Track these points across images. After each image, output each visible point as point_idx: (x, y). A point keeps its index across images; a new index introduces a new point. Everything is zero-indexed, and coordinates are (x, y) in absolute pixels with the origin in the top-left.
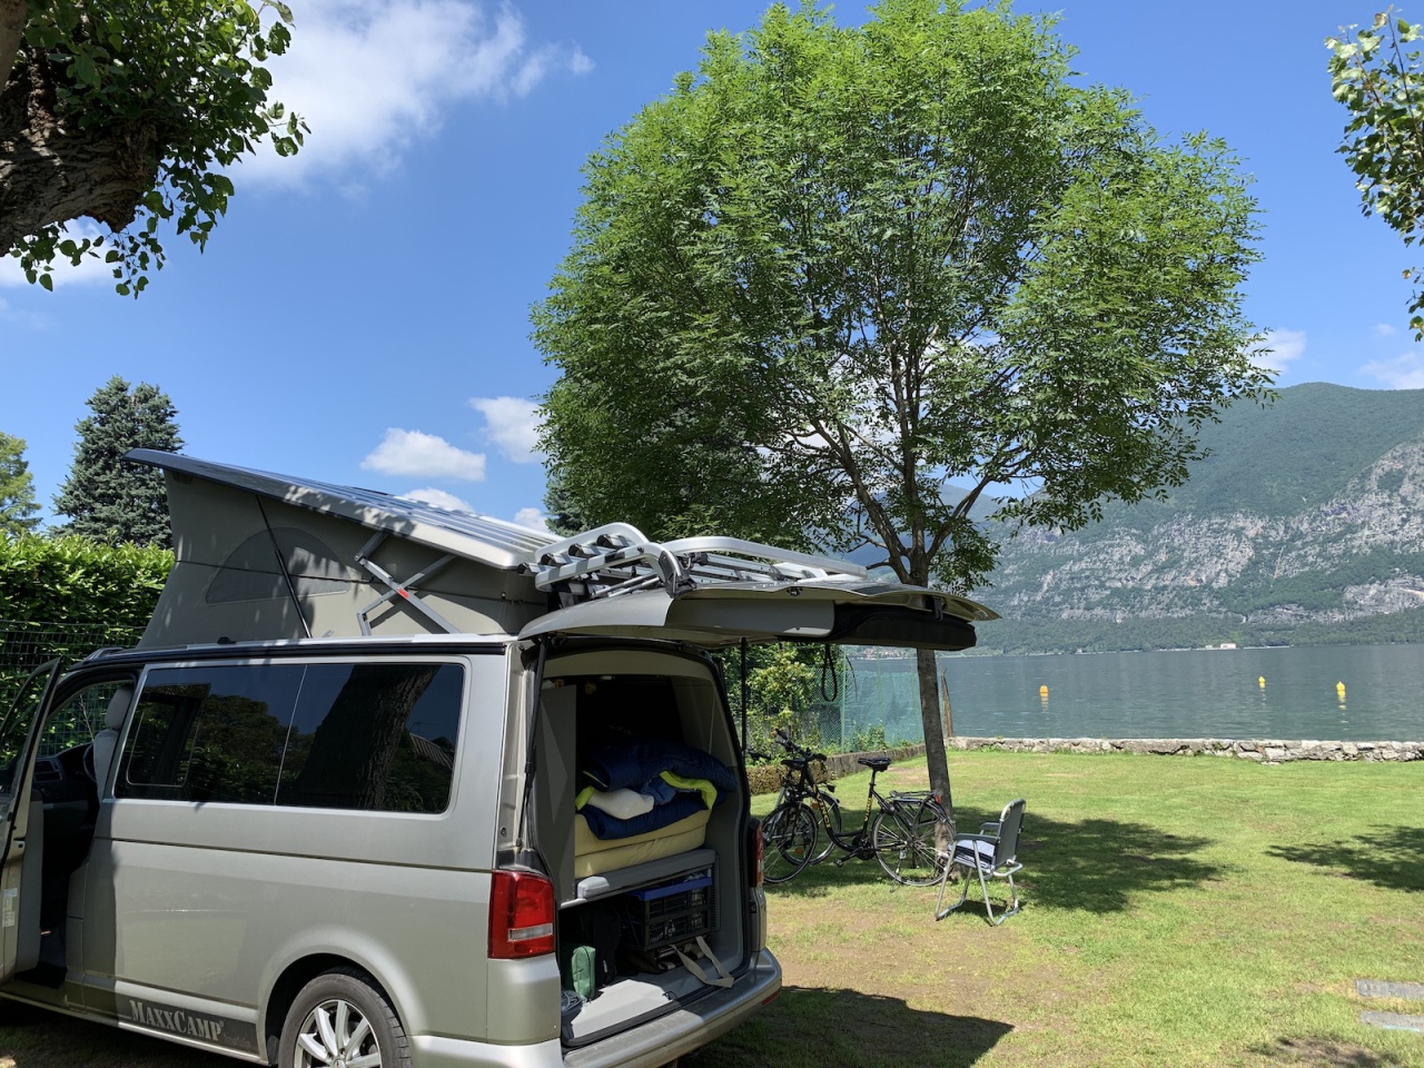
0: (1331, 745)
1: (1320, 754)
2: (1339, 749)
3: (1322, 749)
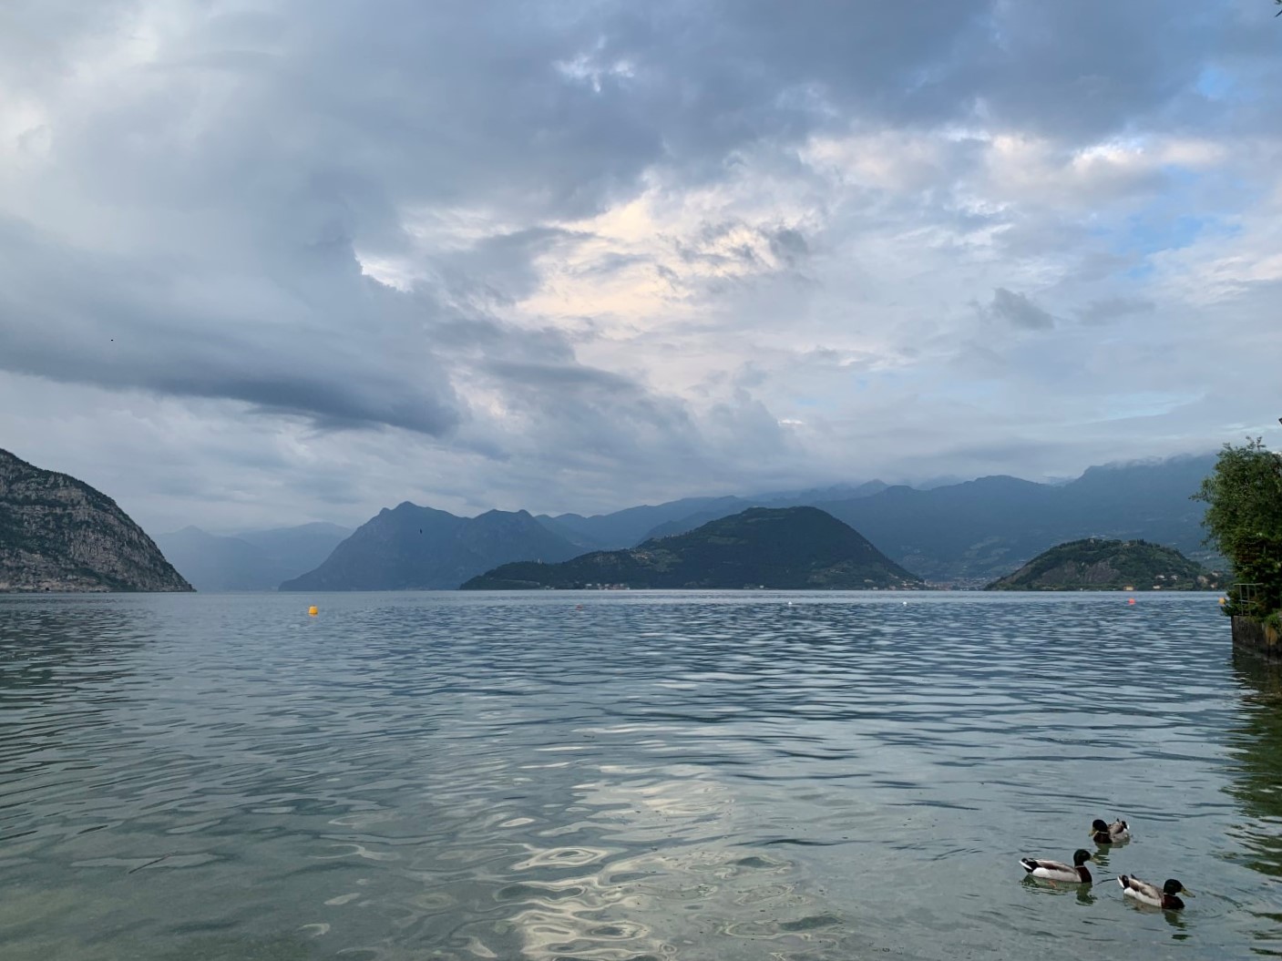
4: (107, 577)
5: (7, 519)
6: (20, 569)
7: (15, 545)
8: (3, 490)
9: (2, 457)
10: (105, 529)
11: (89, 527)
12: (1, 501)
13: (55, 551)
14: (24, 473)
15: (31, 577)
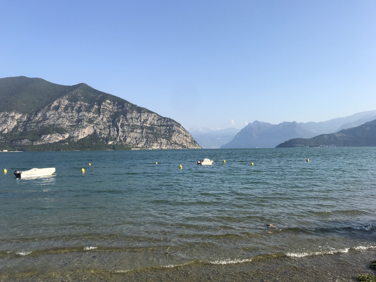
4: (181, 145)
5: (157, 130)
6: (161, 143)
7: (160, 137)
8: (156, 123)
9: (155, 114)
10: (179, 132)
11: (176, 131)
12: (155, 126)
13: (169, 138)
14: (160, 118)
15: (164, 145)
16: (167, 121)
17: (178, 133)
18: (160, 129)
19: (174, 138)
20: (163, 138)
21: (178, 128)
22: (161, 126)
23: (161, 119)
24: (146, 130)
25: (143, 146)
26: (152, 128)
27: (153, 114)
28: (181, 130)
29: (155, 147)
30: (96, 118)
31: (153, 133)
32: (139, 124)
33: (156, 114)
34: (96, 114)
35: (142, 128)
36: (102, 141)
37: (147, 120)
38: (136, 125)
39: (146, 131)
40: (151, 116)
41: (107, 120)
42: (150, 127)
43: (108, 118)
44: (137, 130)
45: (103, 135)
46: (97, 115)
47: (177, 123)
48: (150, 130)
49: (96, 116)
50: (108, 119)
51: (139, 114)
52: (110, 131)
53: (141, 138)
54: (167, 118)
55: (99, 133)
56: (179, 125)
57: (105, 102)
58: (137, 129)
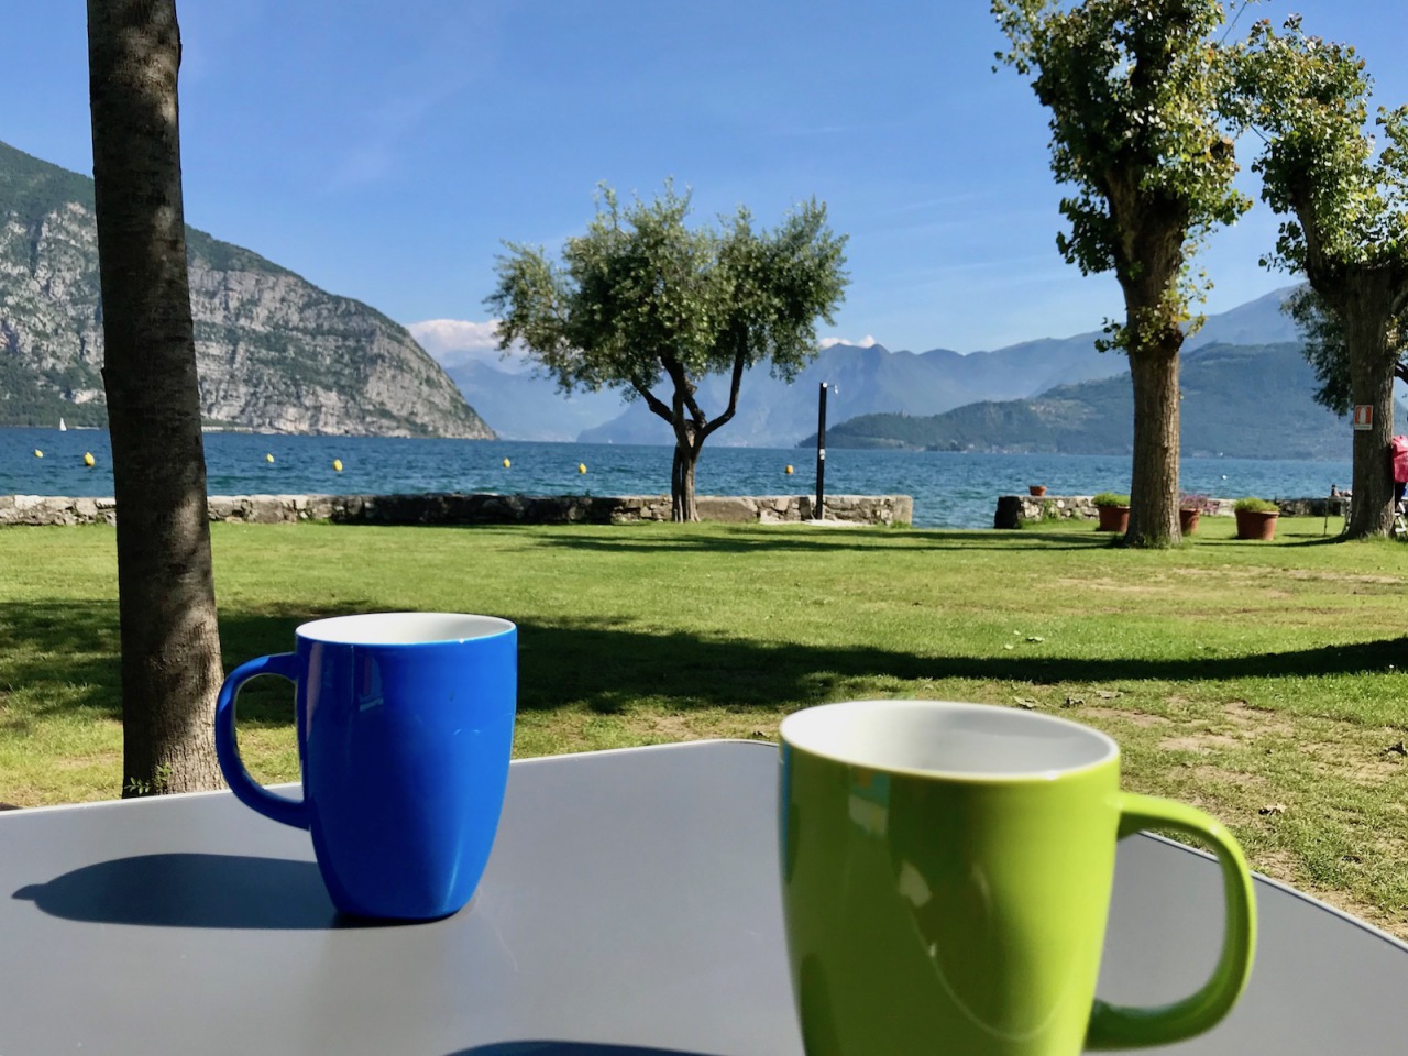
0: (61, 502)
1: (42, 516)
2: (70, 509)
3: (45, 508)
5: (300, 351)
6: (318, 408)
7: (312, 381)
8: (295, 318)
9: (292, 280)
10: (401, 366)
11: (384, 361)
12: (291, 330)
13: (351, 389)
14: (315, 298)
15: (329, 417)
16: (347, 314)
17: (396, 368)
18: (316, 346)
19: (377, 389)
20: (328, 388)
21: (395, 344)
22: (317, 332)
23: (318, 302)
24: (252, 349)
25: (234, 418)
26: (275, 339)
27: (283, 280)
28: (407, 354)
29: (291, 422)
30: (18, 281)
31: (281, 361)
32: (219, 318)
33: (299, 277)
34: (15, 265)
35: (232, 337)
36: (46, 385)
37: (255, 302)
38: (206, 324)
39: (252, 354)
40: (275, 284)
41: (71, 294)
42: (267, 337)
43: (75, 283)
44: (207, 347)
45: (51, 361)
46: (22, 269)
47: (391, 324)
48: (269, 349)
49: (15, 272)
50: (73, 290)
51: (218, 276)
52: (83, 342)
53: (228, 382)
54: (347, 300)
55: (30, 350)
56: (399, 334)
57: (61, 210)
58: (209, 339)
